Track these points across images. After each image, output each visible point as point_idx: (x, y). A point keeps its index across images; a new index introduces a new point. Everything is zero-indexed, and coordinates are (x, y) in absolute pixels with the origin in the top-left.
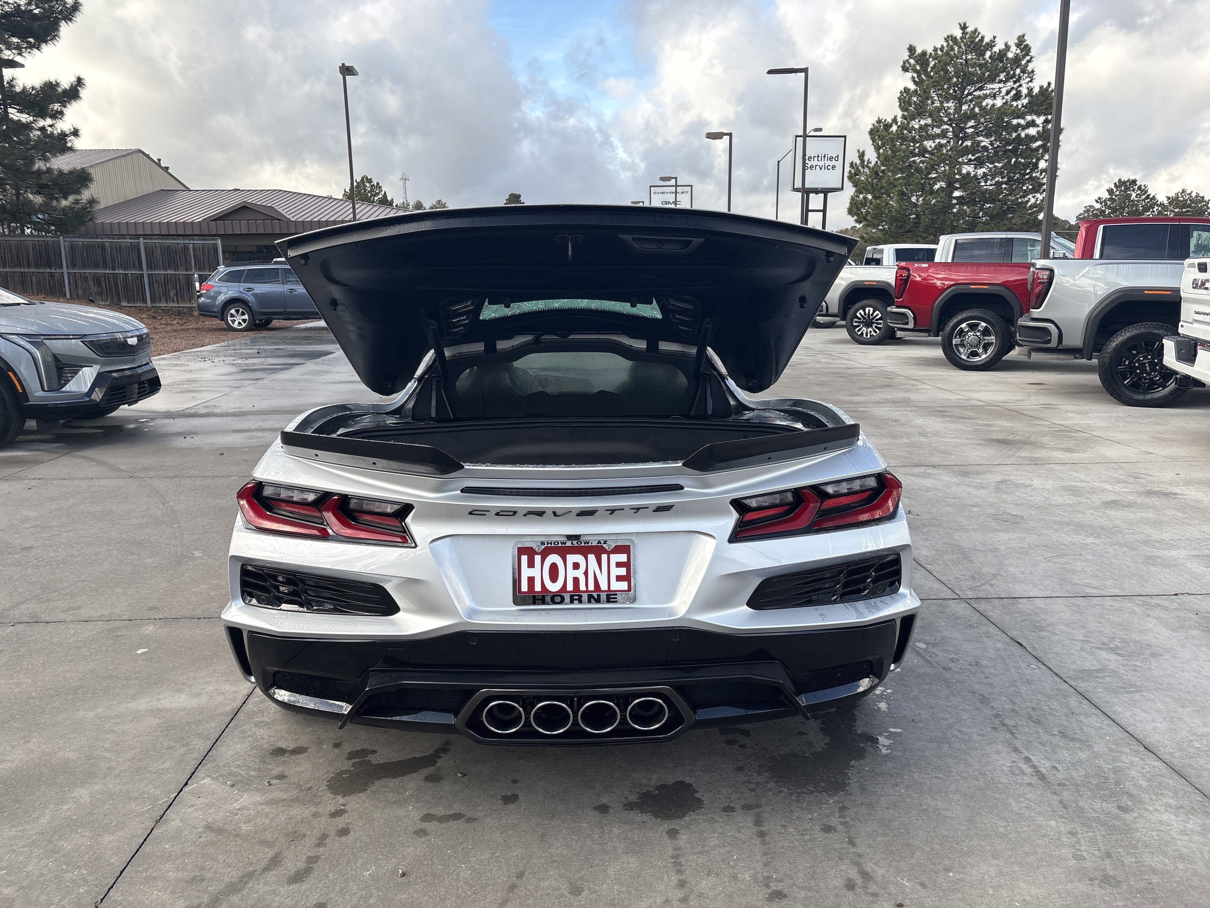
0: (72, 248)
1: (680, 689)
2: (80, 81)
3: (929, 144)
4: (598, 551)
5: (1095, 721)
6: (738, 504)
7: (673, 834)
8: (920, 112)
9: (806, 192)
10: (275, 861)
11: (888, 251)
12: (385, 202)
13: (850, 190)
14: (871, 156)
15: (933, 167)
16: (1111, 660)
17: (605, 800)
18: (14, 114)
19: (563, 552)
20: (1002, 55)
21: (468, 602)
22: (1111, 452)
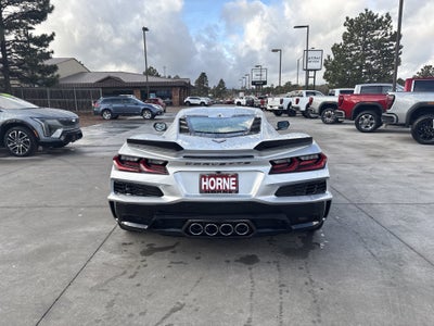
0: (51, 92)
1: (252, 221)
2: (54, 34)
3: (353, 53)
4: (226, 176)
5: (395, 240)
6: (271, 162)
7: (250, 269)
8: (350, 41)
9: (308, 71)
10: (125, 273)
11: (337, 91)
12: (158, 76)
13: (324, 69)
14: (332, 57)
15: (354, 61)
16: (403, 223)
17: (229, 259)
18: (32, 46)
19: (215, 177)
20: (381, 20)
21: (185, 192)
22: (413, 159)
